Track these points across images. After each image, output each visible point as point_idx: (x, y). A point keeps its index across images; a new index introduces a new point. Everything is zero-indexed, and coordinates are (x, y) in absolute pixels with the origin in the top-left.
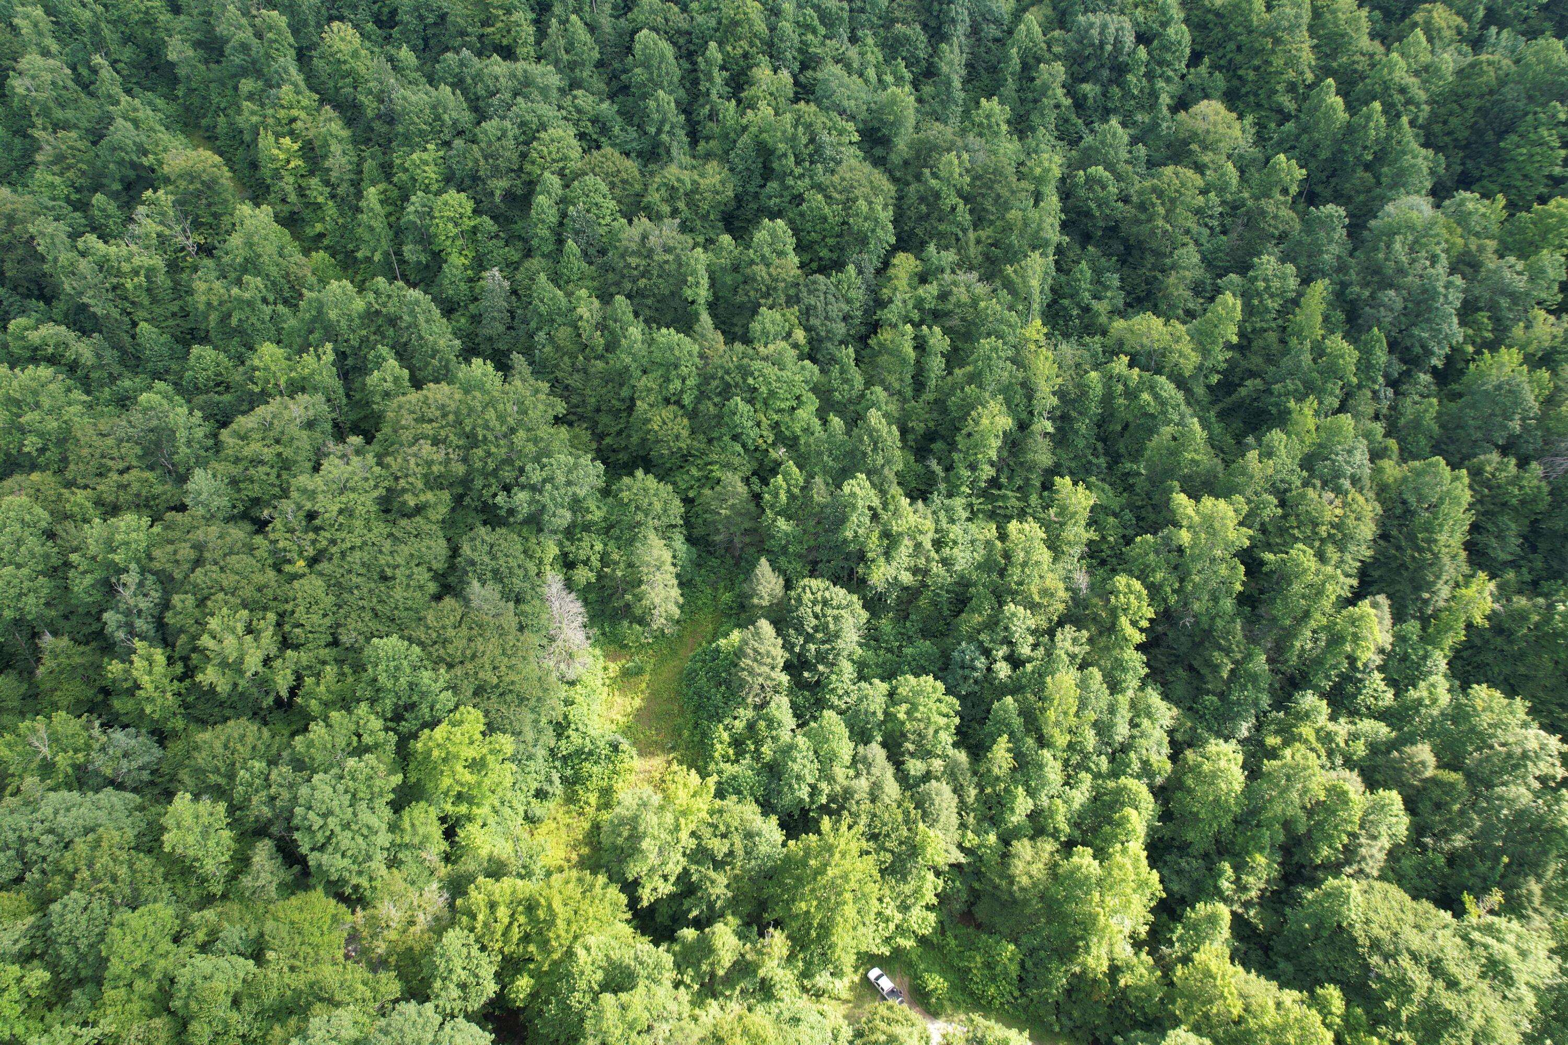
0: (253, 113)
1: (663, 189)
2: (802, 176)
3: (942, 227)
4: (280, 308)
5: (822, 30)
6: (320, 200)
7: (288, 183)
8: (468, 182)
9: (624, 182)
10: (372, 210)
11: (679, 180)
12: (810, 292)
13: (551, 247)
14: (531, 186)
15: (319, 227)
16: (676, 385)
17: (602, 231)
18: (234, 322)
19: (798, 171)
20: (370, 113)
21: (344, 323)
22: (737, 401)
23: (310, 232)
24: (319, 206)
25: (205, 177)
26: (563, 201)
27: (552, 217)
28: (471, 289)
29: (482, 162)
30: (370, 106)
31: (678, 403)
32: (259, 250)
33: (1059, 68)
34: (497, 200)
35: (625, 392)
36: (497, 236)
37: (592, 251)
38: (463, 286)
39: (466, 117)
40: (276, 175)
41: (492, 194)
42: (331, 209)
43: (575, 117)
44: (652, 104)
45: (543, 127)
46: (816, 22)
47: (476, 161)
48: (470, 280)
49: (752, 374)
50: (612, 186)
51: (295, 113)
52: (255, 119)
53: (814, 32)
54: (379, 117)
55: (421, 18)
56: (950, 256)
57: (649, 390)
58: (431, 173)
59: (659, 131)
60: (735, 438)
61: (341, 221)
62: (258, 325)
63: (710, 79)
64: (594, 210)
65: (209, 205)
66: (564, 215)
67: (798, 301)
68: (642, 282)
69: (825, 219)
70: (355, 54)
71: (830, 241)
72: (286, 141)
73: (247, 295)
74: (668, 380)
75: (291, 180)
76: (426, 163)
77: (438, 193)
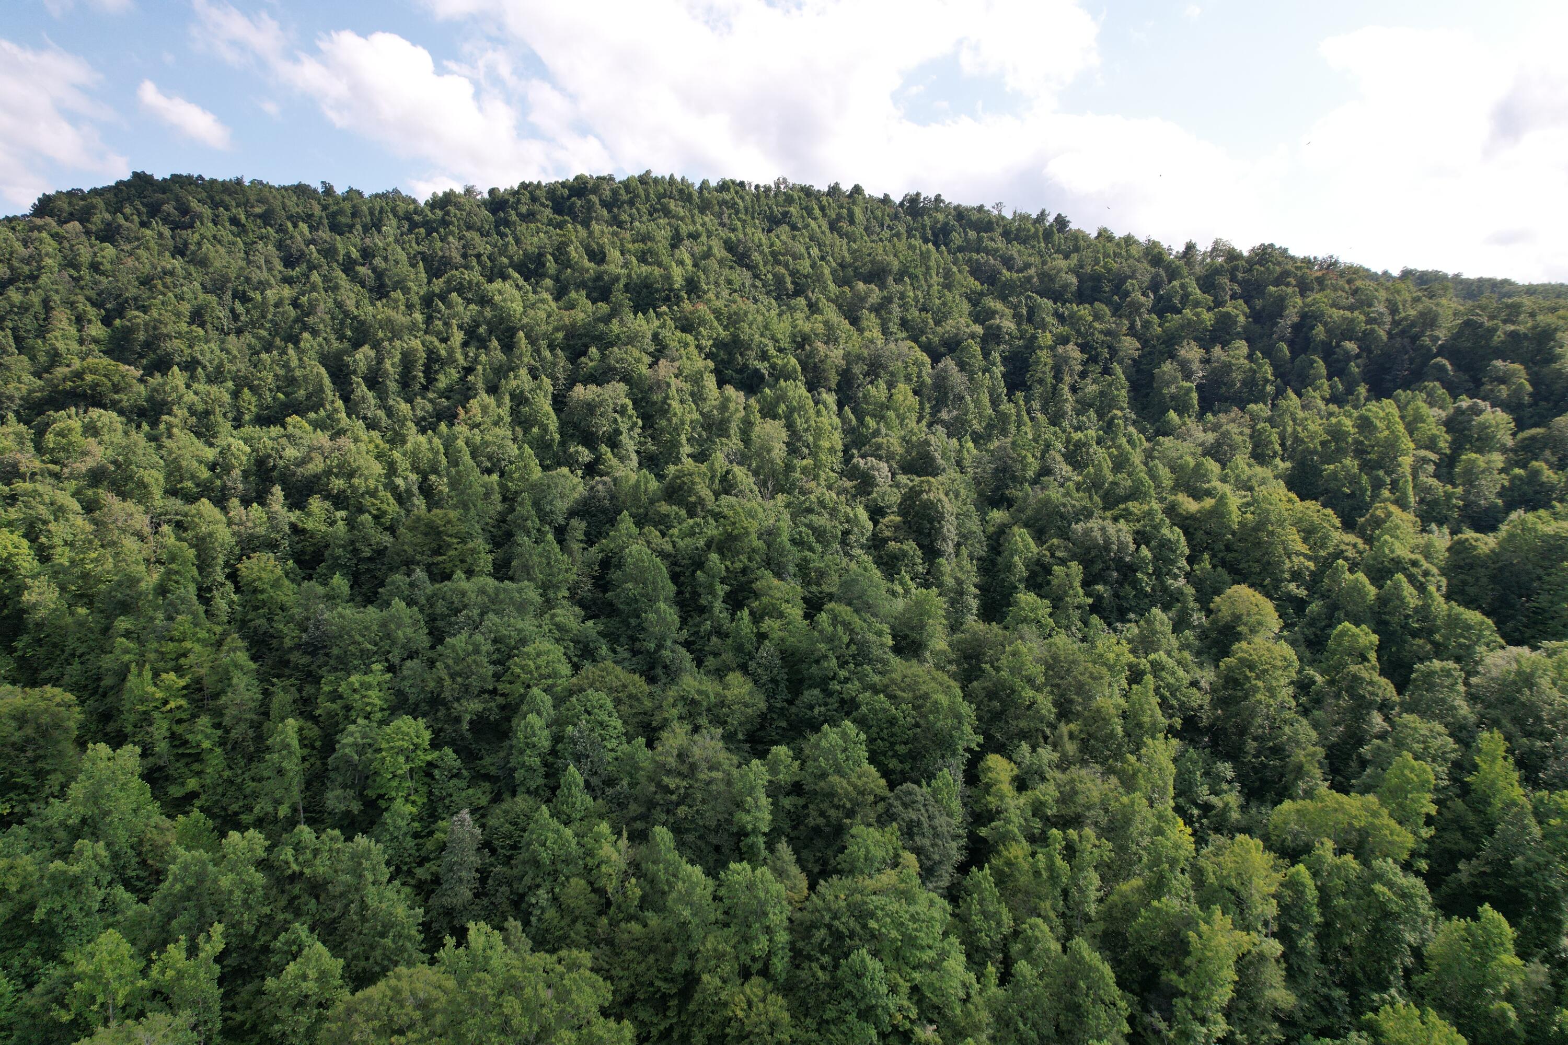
0: (126, 651)
2: (847, 680)
6: (206, 745)
7: (160, 729)
9: (630, 696)
15: (192, 784)
17: (609, 757)
22: (862, 955)
25: (45, 719)
27: (544, 740)
29: (448, 682)
33: (1075, 567)
34: (465, 726)
37: (594, 781)
39: (422, 639)
40: (146, 719)
41: (458, 720)
43: (560, 633)
44: (652, 616)
45: (523, 641)
47: (440, 680)
50: (618, 702)
52: (127, 658)
56: (1046, 754)
58: (375, 698)
59: (660, 646)
63: (713, 592)
64: (599, 731)
68: (682, 811)
69: (892, 722)
70: (276, 584)
72: (170, 677)
75: (165, 725)
76: (369, 687)
77: (383, 722)
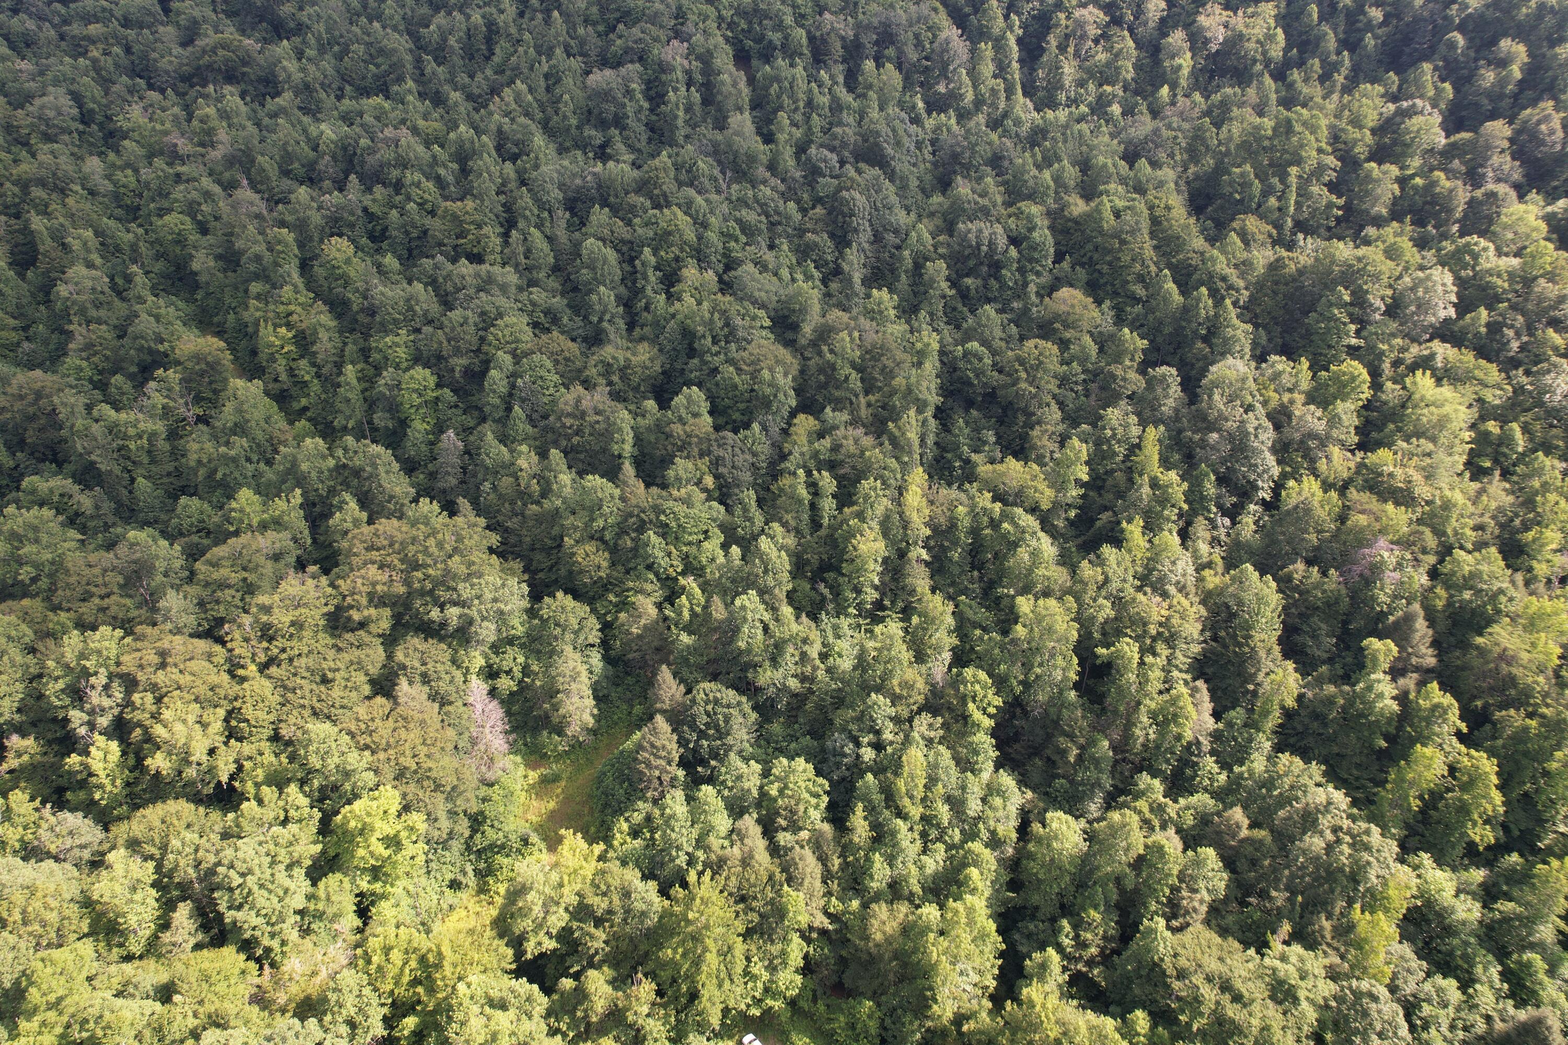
0: (258, 309)
1: (600, 366)
2: (717, 354)
3: (837, 394)
4: (262, 465)
5: (743, 239)
6: (307, 378)
7: (280, 366)
8: (433, 361)
9: (567, 359)
10: (348, 384)
11: (614, 358)
12: (719, 446)
13: (501, 414)
14: (486, 364)
15: (304, 402)
16: (600, 523)
17: (545, 400)
18: (219, 476)
19: (715, 349)
20: (355, 307)
21: (314, 475)
22: (652, 537)
23: (296, 406)
24: (305, 384)
25: (210, 359)
26: (513, 376)
27: (502, 387)
28: (431, 451)
29: (445, 343)
30: (357, 303)
31: (601, 539)
32: (248, 416)
33: (942, 265)
34: (457, 375)
35: (556, 531)
36: (456, 406)
37: (535, 416)
38: (424, 448)
39: (435, 308)
40: (272, 359)
41: (453, 370)
42: (315, 386)
43: (530, 309)
44: (594, 297)
45: (500, 315)
46: (738, 232)
47: (441, 343)
48: (432, 443)
49: (664, 512)
50: (557, 362)
51: (292, 308)
52: (258, 314)
53: (737, 241)
54: (362, 310)
55: (407, 233)
56: (845, 416)
57: (576, 528)
58: (402, 353)
59: (601, 320)
60: (649, 567)
61: (323, 396)
62: (240, 478)
63: (645, 278)
64: (540, 382)
65: (211, 383)
66: (513, 386)
67: (709, 453)
68: (575, 440)
69: (735, 387)
70: (348, 261)
71: (742, 406)
72: (283, 330)
73: (233, 453)
74: (593, 520)
75: (284, 362)
76: (398, 345)
77: (407, 369)
